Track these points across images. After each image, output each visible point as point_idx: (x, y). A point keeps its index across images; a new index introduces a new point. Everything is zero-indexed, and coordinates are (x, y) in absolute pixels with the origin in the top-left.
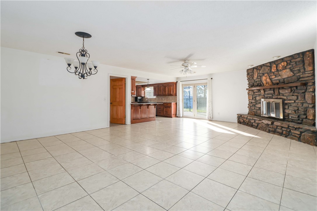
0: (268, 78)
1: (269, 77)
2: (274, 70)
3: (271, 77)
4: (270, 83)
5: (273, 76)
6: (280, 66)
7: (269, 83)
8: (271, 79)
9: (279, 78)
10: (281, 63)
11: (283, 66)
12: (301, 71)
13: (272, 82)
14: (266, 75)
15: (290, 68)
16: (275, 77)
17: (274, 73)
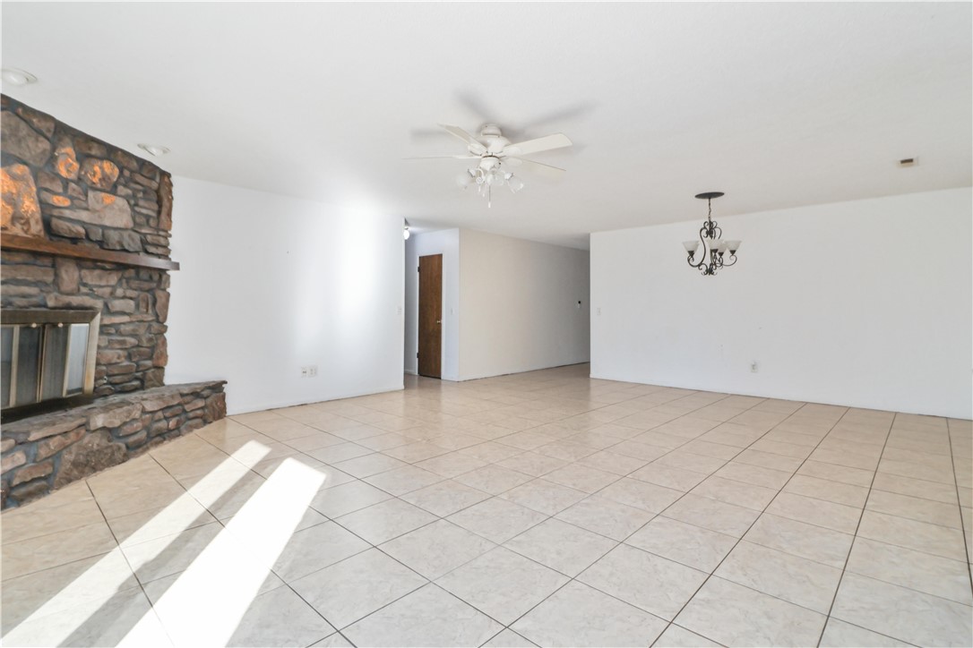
0: (34, 194)
1: (40, 189)
2: (68, 171)
3: (45, 195)
4: (36, 228)
5: (61, 198)
6: (97, 168)
7: (27, 222)
8: (43, 204)
9: (84, 216)
10: (101, 159)
11: (104, 178)
12: (152, 222)
13: (47, 224)
14: (19, 169)
15: (126, 197)
16: (67, 203)
17: (66, 182)
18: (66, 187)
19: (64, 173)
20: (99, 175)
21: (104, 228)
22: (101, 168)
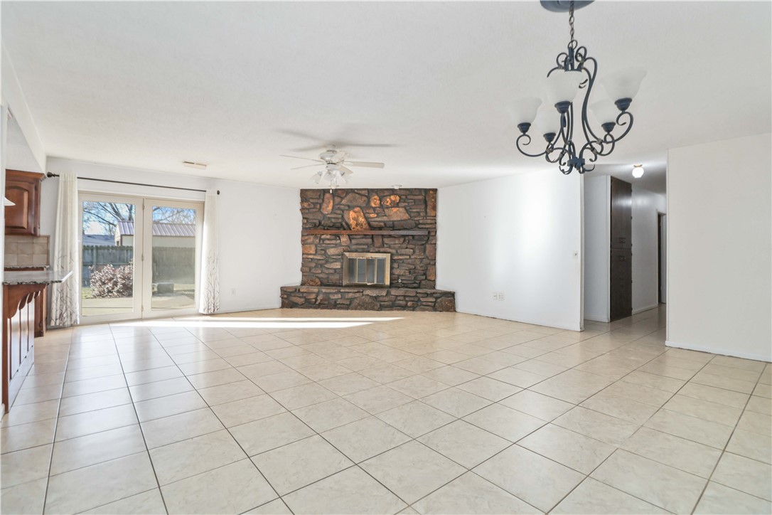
0: (362, 216)
1: (364, 214)
2: (375, 204)
3: (367, 215)
4: (366, 226)
5: (373, 213)
6: (388, 200)
7: (362, 225)
8: (366, 218)
9: (385, 219)
10: (390, 195)
11: (392, 202)
12: (422, 214)
13: (369, 224)
14: (357, 209)
15: (405, 207)
16: (376, 216)
17: (374, 209)
18: (374, 211)
19: (374, 206)
20: (390, 202)
21: (393, 221)
22: (390, 199)
